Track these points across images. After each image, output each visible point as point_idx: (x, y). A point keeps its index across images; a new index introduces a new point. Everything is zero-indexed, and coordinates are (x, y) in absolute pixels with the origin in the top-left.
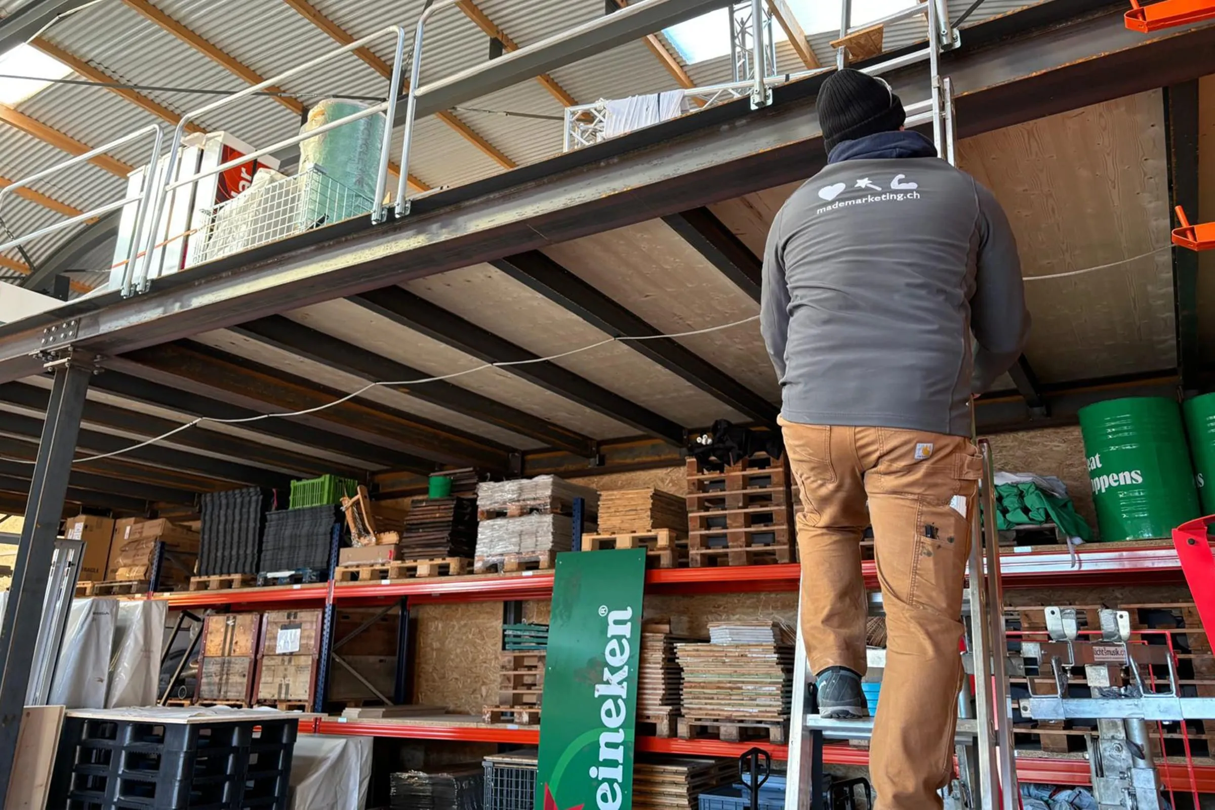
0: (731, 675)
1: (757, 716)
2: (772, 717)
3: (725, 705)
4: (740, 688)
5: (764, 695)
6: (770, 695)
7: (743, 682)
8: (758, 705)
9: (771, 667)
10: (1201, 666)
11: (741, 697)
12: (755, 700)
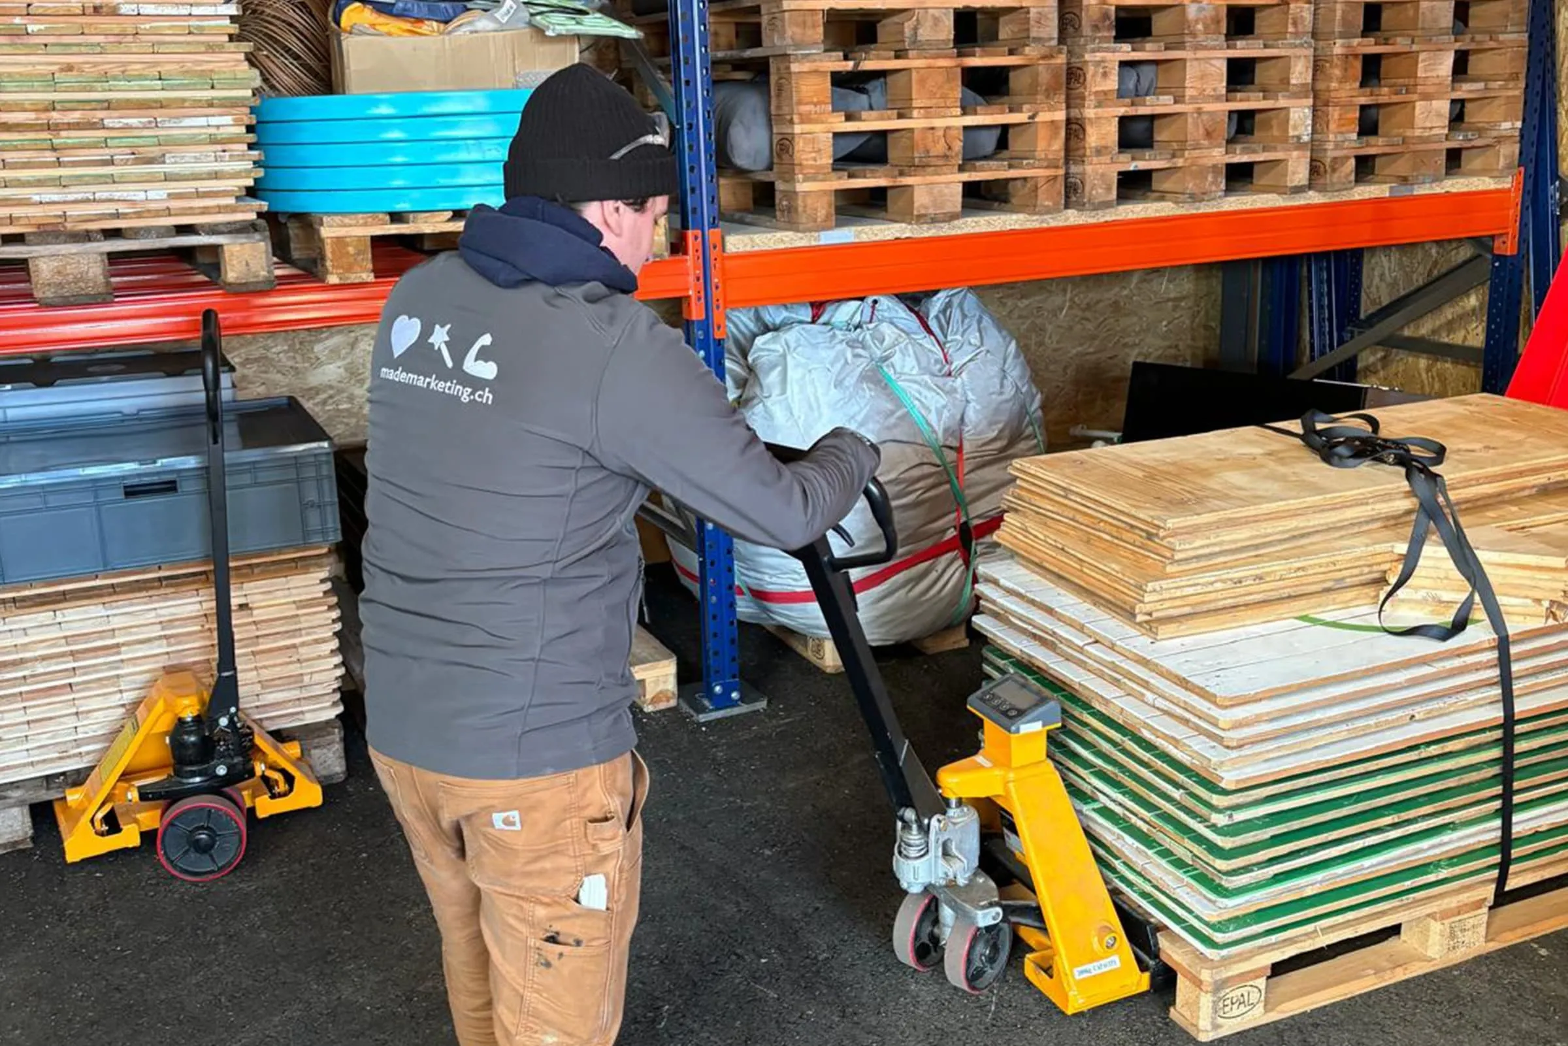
0: (51, 82)
1: (169, 212)
2: (220, 209)
3: (40, 183)
4: (99, 125)
5: (193, 141)
6: (213, 141)
7: (108, 105)
8: (168, 178)
9: (211, 48)
10: (1197, 22)
11: (104, 153)
12: (161, 160)
